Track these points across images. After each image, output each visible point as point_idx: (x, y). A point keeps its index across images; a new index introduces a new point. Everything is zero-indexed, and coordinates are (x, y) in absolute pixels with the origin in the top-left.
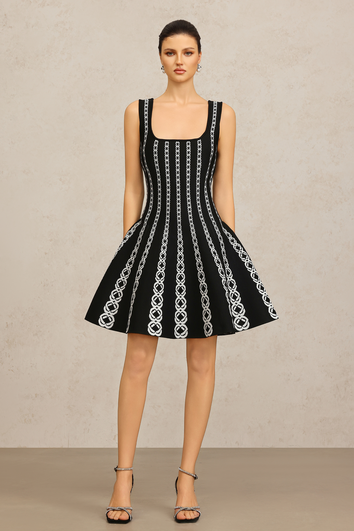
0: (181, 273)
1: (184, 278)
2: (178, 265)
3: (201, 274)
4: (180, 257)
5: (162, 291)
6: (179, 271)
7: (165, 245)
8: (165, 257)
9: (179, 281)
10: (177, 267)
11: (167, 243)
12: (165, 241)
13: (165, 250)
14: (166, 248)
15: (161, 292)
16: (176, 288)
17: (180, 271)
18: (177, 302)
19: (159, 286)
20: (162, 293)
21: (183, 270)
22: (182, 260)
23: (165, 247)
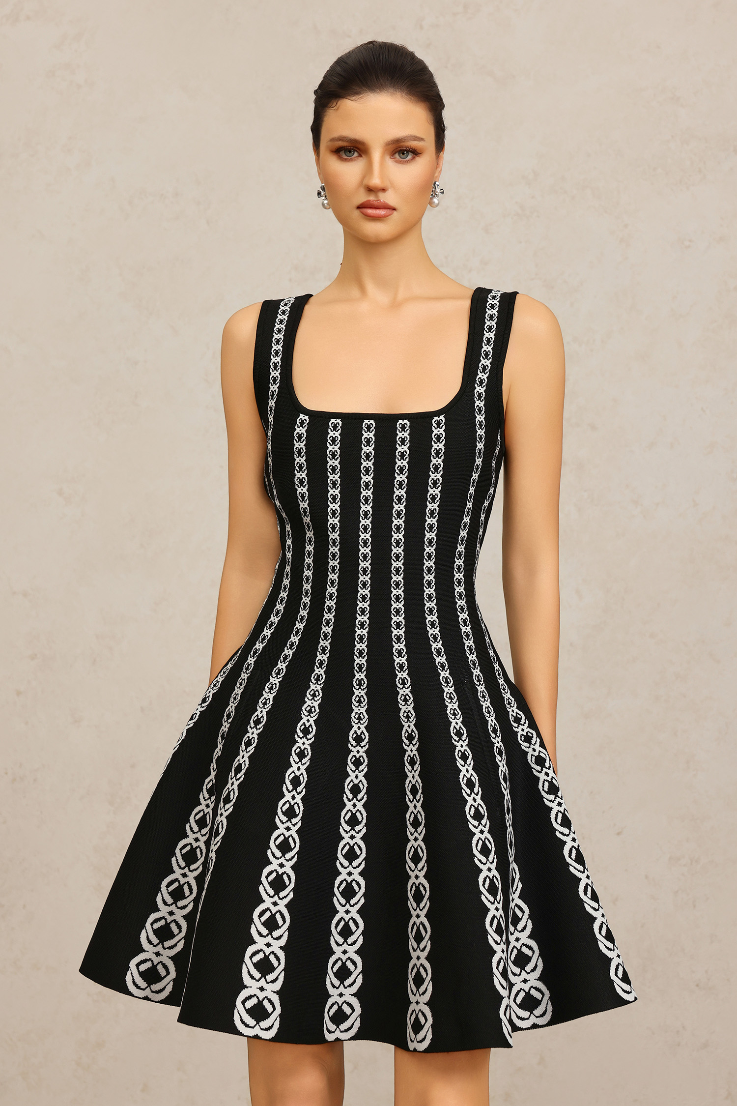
0: (355, 840)
1: (364, 855)
2: (345, 815)
3: (416, 850)
4: (355, 790)
5: (289, 894)
6: (347, 833)
7: (304, 744)
8: (303, 785)
9: (346, 863)
10: (342, 821)
11: (313, 740)
12: (306, 731)
13: (304, 761)
14: (309, 757)
15: (283, 898)
16: (336, 885)
17: (350, 834)
18: (336, 927)
19: (279, 877)
20: (286, 901)
21: (361, 830)
22: (361, 800)
23: (306, 753)
